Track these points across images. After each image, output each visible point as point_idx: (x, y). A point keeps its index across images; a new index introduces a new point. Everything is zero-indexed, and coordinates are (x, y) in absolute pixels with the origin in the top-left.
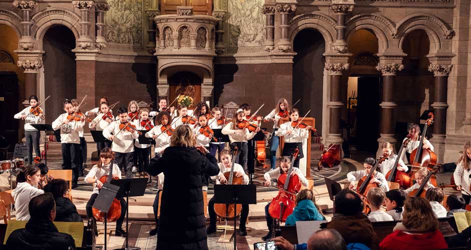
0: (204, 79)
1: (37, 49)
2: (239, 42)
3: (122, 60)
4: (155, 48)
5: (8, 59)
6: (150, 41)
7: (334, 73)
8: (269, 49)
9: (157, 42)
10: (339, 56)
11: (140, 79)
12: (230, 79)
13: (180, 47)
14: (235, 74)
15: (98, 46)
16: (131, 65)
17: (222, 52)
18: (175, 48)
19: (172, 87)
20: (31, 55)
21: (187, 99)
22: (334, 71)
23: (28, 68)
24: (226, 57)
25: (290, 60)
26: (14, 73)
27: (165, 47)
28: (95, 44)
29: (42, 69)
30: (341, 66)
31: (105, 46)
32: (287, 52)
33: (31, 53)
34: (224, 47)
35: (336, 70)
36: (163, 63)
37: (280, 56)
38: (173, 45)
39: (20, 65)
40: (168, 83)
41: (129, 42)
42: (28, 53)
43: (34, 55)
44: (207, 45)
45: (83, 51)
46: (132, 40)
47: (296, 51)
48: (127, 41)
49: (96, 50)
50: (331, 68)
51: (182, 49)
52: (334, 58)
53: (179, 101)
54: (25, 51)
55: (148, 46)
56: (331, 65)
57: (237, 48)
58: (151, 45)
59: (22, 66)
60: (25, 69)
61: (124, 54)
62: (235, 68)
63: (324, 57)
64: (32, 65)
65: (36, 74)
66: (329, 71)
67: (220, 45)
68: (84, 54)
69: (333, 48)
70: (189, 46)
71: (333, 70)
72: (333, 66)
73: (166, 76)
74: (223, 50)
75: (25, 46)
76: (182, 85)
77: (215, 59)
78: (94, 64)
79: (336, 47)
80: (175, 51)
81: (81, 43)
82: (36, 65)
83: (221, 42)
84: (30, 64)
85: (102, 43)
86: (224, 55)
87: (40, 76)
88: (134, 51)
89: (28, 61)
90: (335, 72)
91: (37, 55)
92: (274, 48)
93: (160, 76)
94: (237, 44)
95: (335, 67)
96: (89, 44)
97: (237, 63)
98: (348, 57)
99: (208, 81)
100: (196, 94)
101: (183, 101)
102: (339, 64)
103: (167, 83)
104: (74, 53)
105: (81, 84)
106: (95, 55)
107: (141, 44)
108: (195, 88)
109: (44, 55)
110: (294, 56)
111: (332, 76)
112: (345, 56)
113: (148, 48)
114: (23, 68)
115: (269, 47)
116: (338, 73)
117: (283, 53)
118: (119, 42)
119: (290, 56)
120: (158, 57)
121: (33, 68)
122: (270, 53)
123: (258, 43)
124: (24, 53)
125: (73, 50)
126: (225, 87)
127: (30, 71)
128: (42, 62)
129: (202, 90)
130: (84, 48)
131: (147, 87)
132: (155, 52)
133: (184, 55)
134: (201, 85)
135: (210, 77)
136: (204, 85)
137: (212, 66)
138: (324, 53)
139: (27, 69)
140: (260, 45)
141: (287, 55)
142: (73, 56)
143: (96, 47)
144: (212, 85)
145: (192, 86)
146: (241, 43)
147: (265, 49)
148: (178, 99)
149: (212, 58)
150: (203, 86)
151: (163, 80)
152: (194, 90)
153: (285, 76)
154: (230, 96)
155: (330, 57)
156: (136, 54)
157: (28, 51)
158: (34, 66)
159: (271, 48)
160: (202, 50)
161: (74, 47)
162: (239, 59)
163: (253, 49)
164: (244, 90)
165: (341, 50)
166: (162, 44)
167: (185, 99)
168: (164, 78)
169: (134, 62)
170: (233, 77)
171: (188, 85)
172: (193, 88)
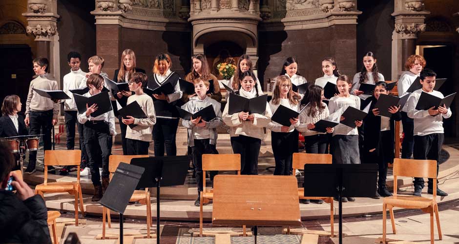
0: (247, 49)
1: (49, 11)
2: (288, 5)
3: (150, 28)
4: (189, 12)
5: (20, 30)
6: (183, 5)
7: (406, 37)
8: (327, 8)
9: (192, 6)
10: (413, 15)
12: (277, 49)
13: (218, 8)
14: (283, 42)
15: (123, 7)
16: (162, 33)
17: (268, 17)
18: (213, 10)
20: (42, 19)
21: (230, 67)
22: (407, 34)
23: (39, 35)
24: (272, 23)
25: (353, 21)
26: (27, 45)
27: (201, 10)
28: (118, 5)
29: (57, 38)
30: (416, 26)
31: (130, 7)
32: (350, 11)
33: (43, 17)
34: (270, 10)
35: (409, 33)
36: (199, 29)
37: (342, 15)
38: (211, 7)
39: (30, 31)
41: (158, 6)
42: (39, 17)
43: (46, 19)
44: (251, 6)
45: (104, 12)
46: (162, 4)
47: (360, 10)
48: (156, 5)
49: (120, 12)
50: (404, 29)
51: (221, 11)
52: (407, 17)
54: (36, 14)
55: (181, 11)
56: (403, 26)
57: (286, 12)
58: (184, 9)
59: (32, 32)
60: (35, 37)
61: (153, 20)
62: (283, 35)
63: (393, 18)
64: (44, 31)
65: (48, 42)
66: (401, 35)
67: (265, 9)
68: (104, 17)
69: (407, 5)
70: (230, 7)
71: (406, 32)
72: (406, 27)
73: (202, 45)
74: (269, 15)
75: (35, 7)
77: (260, 25)
78: (116, 29)
79: (410, 4)
80: (214, 14)
81: (101, 3)
82: (49, 31)
83: (267, 5)
84: (42, 29)
85: (126, 3)
86: (269, 21)
87: (53, 45)
88: (165, 17)
89: (39, 26)
90: (409, 35)
91: (50, 19)
92: (333, 7)
93: (196, 46)
94: (285, 7)
95: (409, 29)
96: (111, 4)
97: (286, 29)
98: (425, 15)
99: (252, 51)
102: (413, 25)
104: (94, 16)
105: (102, 53)
106: (118, 17)
107: (173, 9)
109: (58, 20)
110: (359, 16)
111: (403, 40)
112: (420, 15)
113: (180, 13)
114: (33, 35)
115: (327, 5)
116: (412, 36)
117: (344, 12)
118: (147, 6)
119: (353, 15)
120: (193, 23)
121: (45, 34)
122: (329, 13)
123: (311, 4)
124: (35, 17)
125: (92, 13)
126: (271, 58)
127: (41, 38)
128: (56, 28)
130: (105, 9)
131: (180, 59)
132: (189, 17)
133: (224, 19)
135: (254, 46)
137: (256, 33)
138: (392, 13)
139: (37, 37)
140: (313, 6)
141: (349, 15)
142: (93, 19)
143: (120, 8)
144: (257, 56)
146: (290, 6)
147: (323, 8)
149: (256, 23)
151: (198, 50)
153: (348, 40)
155: (402, 17)
156: (167, 20)
157: (39, 14)
158: (46, 32)
159: (330, 6)
160: (246, 12)
161: (94, 9)
162: (288, 24)
163: (304, 12)
165: (416, 7)
166: (198, 7)
167: (227, 67)
168: (200, 48)
169: (165, 30)
170: (281, 46)
171: (229, 57)
172: (234, 60)
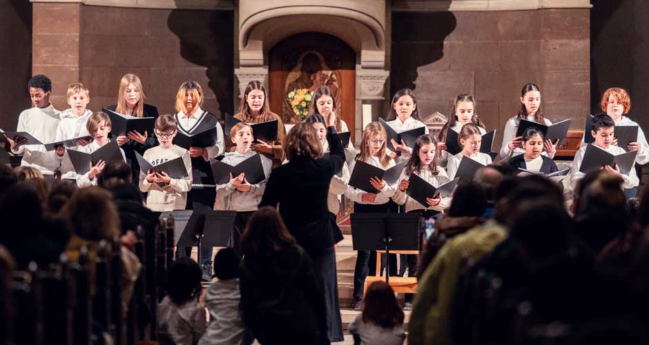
0: (363, 52)
3: (141, 2)
11: (191, 53)
12: (434, 54)
14: (447, 38)
19: (275, 74)
36: (252, 9)
40: (265, 64)
53: (294, 103)
73: (260, 43)
76: (302, 70)
93: (245, 44)
97: (453, 7)
99: (374, 56)
100: (343, 92)
101: (304, 105)
103: (261, 62)
108: (339, 76)
129: (358, 81)
131: (208, 73)
134: (354, 68)
135: (378, 45)
136: (363, 68)
137: (382, 19)
144: (386, 68)
145: (330, 73)
148: (293, 99)
150: (359, 72)
151: (250, 56)
152: (336, 84)
153: (573, 42)
154: (434, 97)
164: (472, 81)
168: (255, 49)
169: (175, 7)
170: (442, 46)
171: (321, 69)
172: (334, 76)
